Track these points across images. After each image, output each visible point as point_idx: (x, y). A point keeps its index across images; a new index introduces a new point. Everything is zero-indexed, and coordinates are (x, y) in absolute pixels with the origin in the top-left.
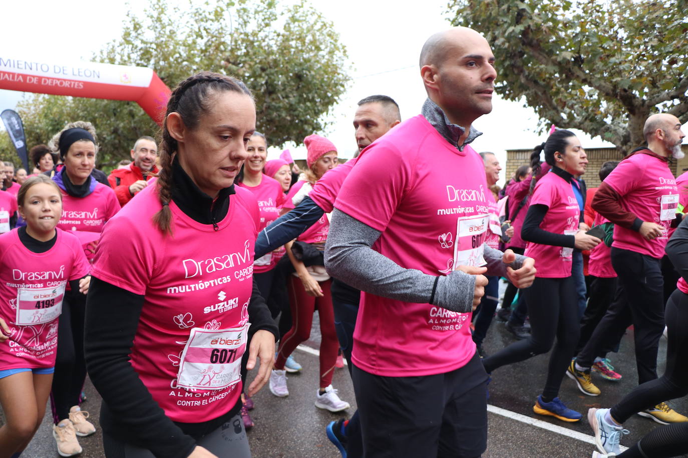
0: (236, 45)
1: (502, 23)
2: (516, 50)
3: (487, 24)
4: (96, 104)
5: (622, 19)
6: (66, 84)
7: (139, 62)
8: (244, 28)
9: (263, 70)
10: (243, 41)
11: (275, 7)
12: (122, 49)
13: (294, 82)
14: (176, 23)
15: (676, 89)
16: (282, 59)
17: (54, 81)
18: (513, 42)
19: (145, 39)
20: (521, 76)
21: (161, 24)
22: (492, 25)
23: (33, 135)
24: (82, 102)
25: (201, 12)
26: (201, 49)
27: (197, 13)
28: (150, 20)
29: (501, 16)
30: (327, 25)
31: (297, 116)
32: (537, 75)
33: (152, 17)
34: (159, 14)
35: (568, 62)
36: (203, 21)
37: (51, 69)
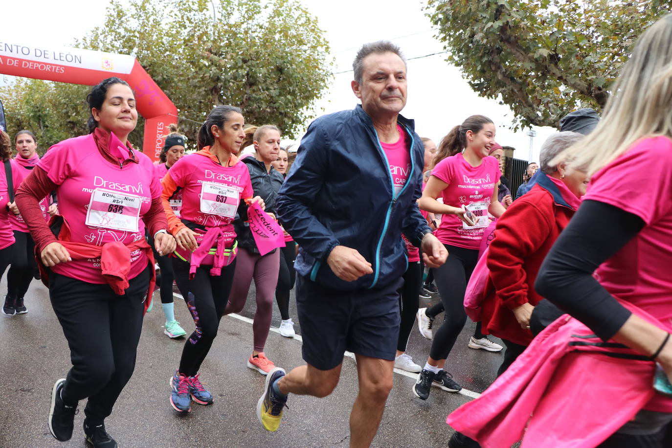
0: (219, 36)
1: (481, 18)
2: (494, 46)
3: (466, 20)
4: (78, 92)
5: (598, 21)
6: (47, 68)
7: (122, 50)
8: (227, 20)
9: (245, 61)
10: (226, 32)
12: (105, 36)
13: (275, 75)
14: (160, 13)
16: (263, 51)
17: (35, 64)
18: (491, 39)
19: (128, 27)
20: (499, 73)
21: (145, 13)
22: (471, 20)
23: (14, 121)
24: (64, 89)
26: (184, 39)
28: (133, 8)
29: (480, 11)
31: (277, 109)
32: (514, 72)
33: (136, 5)
34: (144, 3)
35: (545, 59)
36: (187, 11)
37: (32, 52)
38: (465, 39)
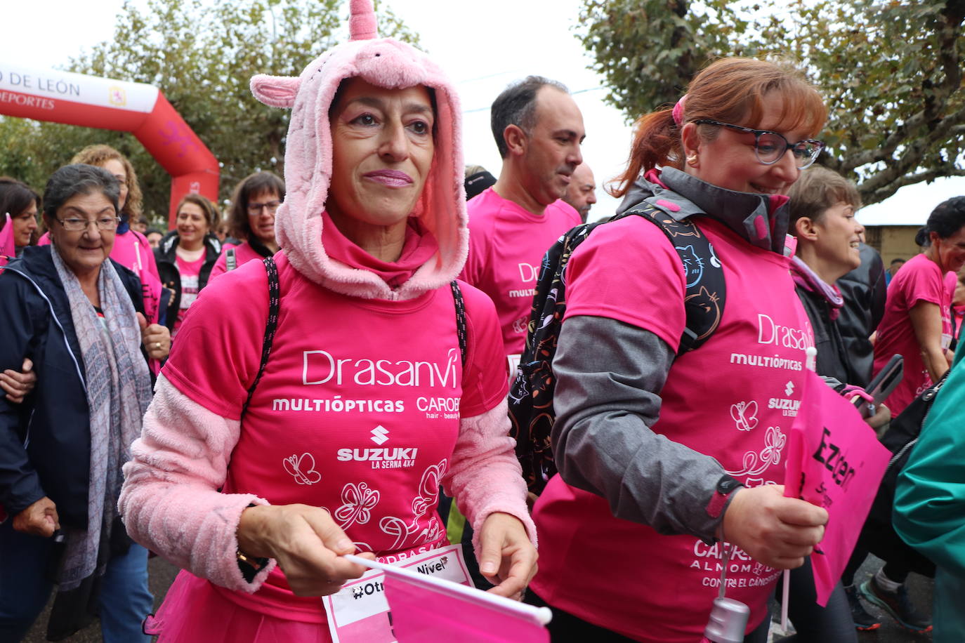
0: (280, 60)
1: (652, 44)
2: (670, 83)
3: (631, 46)
5: (814, 50)
6: (29, 102)
7: (140, 76)
8: (292, 36)
10: (291, 54)
11: (337, 8)
12: (115, 57)
14: (196, 24)
15: (882, 148)
17: (10, 95)
18: (666, 72)
19: (149, 44)
21: (173, 23)
22: (639, 47)
25: (231, 9)
26: (230, 63)
27: (225, 10)
28: (156, 16)
29: (651, 35)
30: (411, 38)
33: (160, 12)
34: (171, 10)
36: (233, 22)
37: (6, 78)
38: (630, 73)
